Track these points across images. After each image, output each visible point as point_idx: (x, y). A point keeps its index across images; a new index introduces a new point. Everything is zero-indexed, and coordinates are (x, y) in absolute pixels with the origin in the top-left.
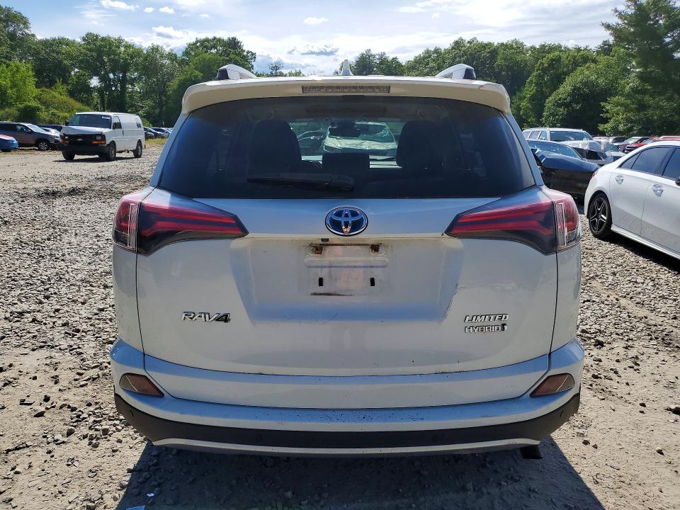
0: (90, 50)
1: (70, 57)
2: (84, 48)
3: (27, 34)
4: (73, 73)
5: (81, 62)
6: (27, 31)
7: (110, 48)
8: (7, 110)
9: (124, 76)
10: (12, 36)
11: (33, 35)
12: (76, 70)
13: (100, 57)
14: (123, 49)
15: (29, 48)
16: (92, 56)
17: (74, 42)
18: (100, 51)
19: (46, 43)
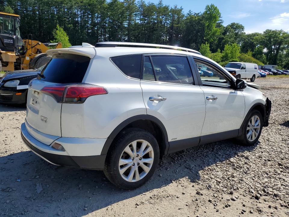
0: (266, 37)
1: (257, 40)
2: (264, 36)
3: (242, 33)
4: (257, 47)
5: (261, 42)
6: (243, 32)
7: (275, 35)
8: (226, 62)
9: (279, 47)
10: (236, 34)
11: (245, 33)
12: (259, 45)
13: (270, 39)
14: (281, 35)
15: (242, 38)
16: (266, 39)
17: (261, 34)
18: (270, 37)
19: (249, 36)
